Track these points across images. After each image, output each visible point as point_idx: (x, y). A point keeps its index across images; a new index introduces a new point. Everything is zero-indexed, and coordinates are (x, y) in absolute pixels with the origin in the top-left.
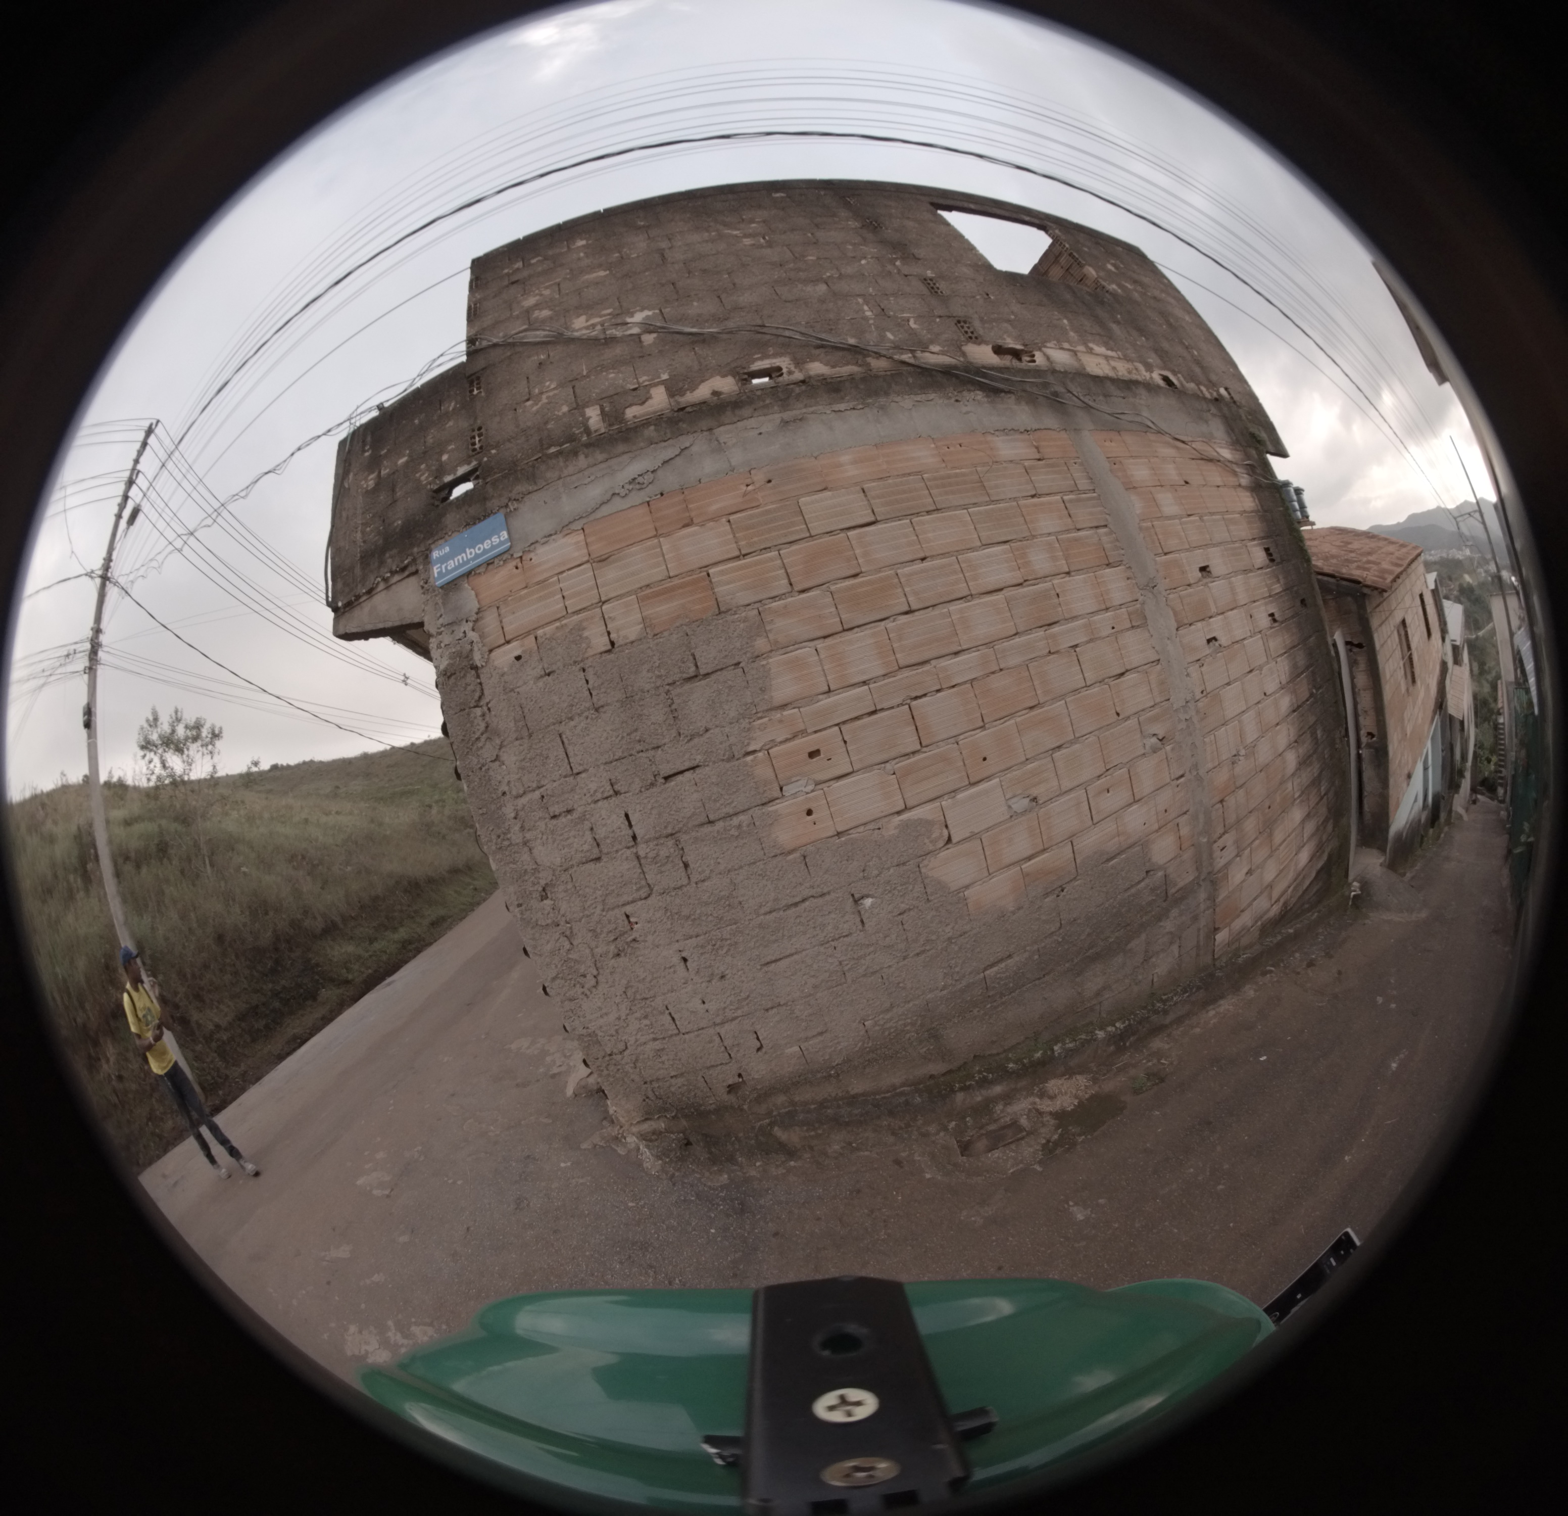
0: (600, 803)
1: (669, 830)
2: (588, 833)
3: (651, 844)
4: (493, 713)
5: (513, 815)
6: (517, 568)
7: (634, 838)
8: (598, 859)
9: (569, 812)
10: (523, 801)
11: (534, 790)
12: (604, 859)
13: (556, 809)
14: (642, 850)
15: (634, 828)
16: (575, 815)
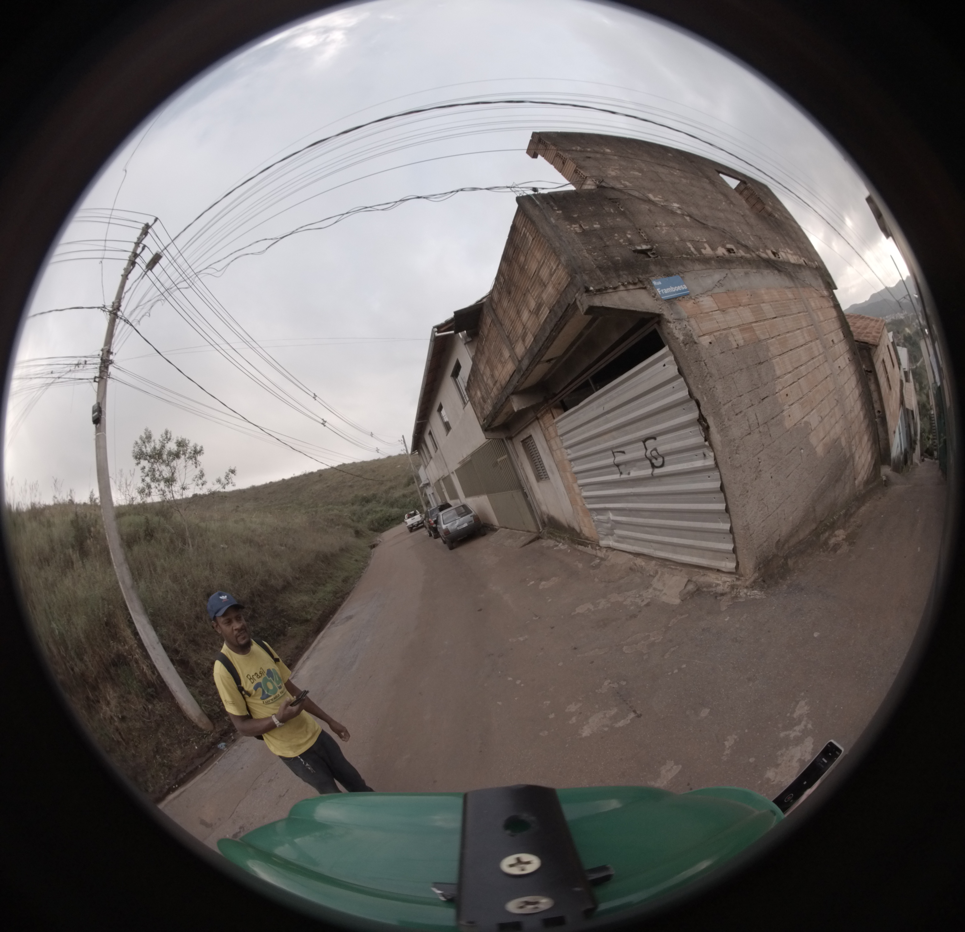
0: (749, 409)
1: (766, 421)
2: (747, 422)
3: (763, 426)
4: (708, 365)
5: (724, 413)
6: (694, 303)
7: (758, 424)
8: (750, 434)
9: (740, 412)
10: (726, 406)
11: (729, 402)
12: (752, 433)
13: (737, 411)
14: (761, 429)
15: (758, 419)
16: (742, 414)
